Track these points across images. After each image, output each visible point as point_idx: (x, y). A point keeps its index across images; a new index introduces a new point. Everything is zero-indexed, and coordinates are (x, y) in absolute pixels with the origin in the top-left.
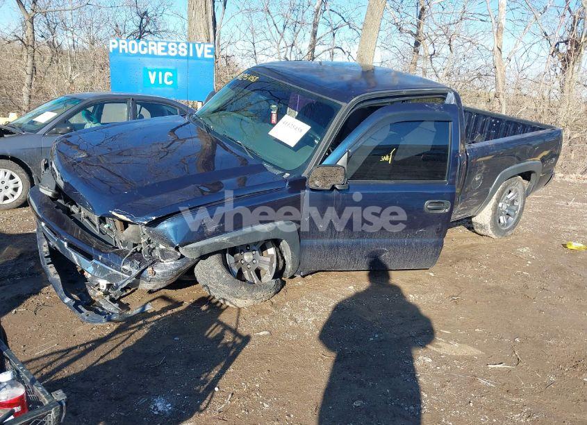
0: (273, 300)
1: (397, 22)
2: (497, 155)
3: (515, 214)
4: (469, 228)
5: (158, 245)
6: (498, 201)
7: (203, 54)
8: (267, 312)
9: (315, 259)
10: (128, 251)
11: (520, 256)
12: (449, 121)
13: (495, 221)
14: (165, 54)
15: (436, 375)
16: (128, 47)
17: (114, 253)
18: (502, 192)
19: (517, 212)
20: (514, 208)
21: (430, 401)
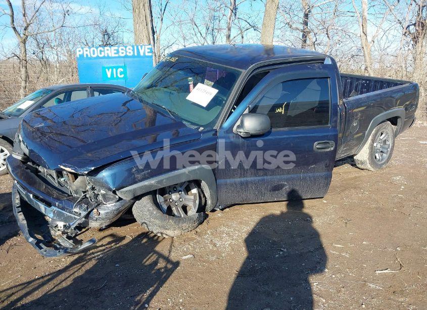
0: (198, 230)
1: (288, 22)
2: (368, 107)
3: (387, 151)
4: (352, 165)
5: (99, 191)
6: (373, 141)
7: (144, 53)
8: (192, 239)
9: (229, 195)
10: (79, 198)
11: (395, 183)
12: (327, 78)
13: (372, 158)
14: (117, 55)
15: (331, 282)
16: (90, 53)
17: (68, 200)
18: (376, 134)
19: (389, 150)
20: (387, 146)
21: (328, 305)
